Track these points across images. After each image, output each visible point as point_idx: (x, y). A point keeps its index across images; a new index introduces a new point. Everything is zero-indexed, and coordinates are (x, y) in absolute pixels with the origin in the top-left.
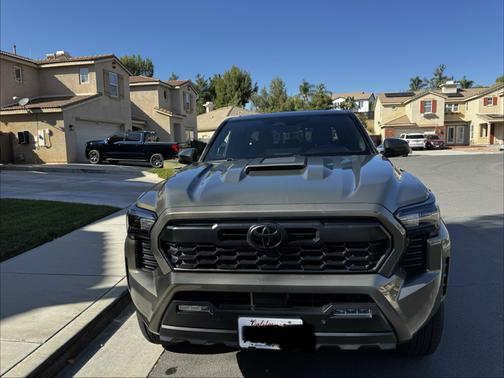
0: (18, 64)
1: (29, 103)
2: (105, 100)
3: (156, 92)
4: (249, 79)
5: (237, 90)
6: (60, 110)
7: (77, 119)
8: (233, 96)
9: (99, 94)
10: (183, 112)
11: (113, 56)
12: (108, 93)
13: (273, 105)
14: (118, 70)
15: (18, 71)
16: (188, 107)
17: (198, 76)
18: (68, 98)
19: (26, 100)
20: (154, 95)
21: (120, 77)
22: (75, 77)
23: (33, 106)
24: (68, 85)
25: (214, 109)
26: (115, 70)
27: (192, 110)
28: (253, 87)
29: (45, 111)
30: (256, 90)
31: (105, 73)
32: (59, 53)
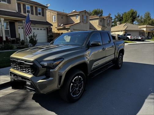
0: (62, 15)
1: (63, 25)
2: (82, 24)
3: (98, 20)
4: (136, 13)
5: (131, 17)
6: (69, 27)
7: (74, 29)
8: (129, 19)
9: (80, 22)
10: (106, 26)
11: (85, 11)
12: (83, 22)
13: (144, 22)
14: (87, 15)
15: (62, 17)
16: (108, 24)
17: (118, 13)
18: (72, 24)
19: (62, 25)
20: (97, 21)
21: (87, 17)
22: (75, 18)
23: (64, 26)
24: (73, 20)
25: (120, 24)
26: (85, 15)
27: (110, 25)
28: (138, 16)
29: (66, 27)
30: (138, 17)
31: (83, 16)
32: (74, 11)
